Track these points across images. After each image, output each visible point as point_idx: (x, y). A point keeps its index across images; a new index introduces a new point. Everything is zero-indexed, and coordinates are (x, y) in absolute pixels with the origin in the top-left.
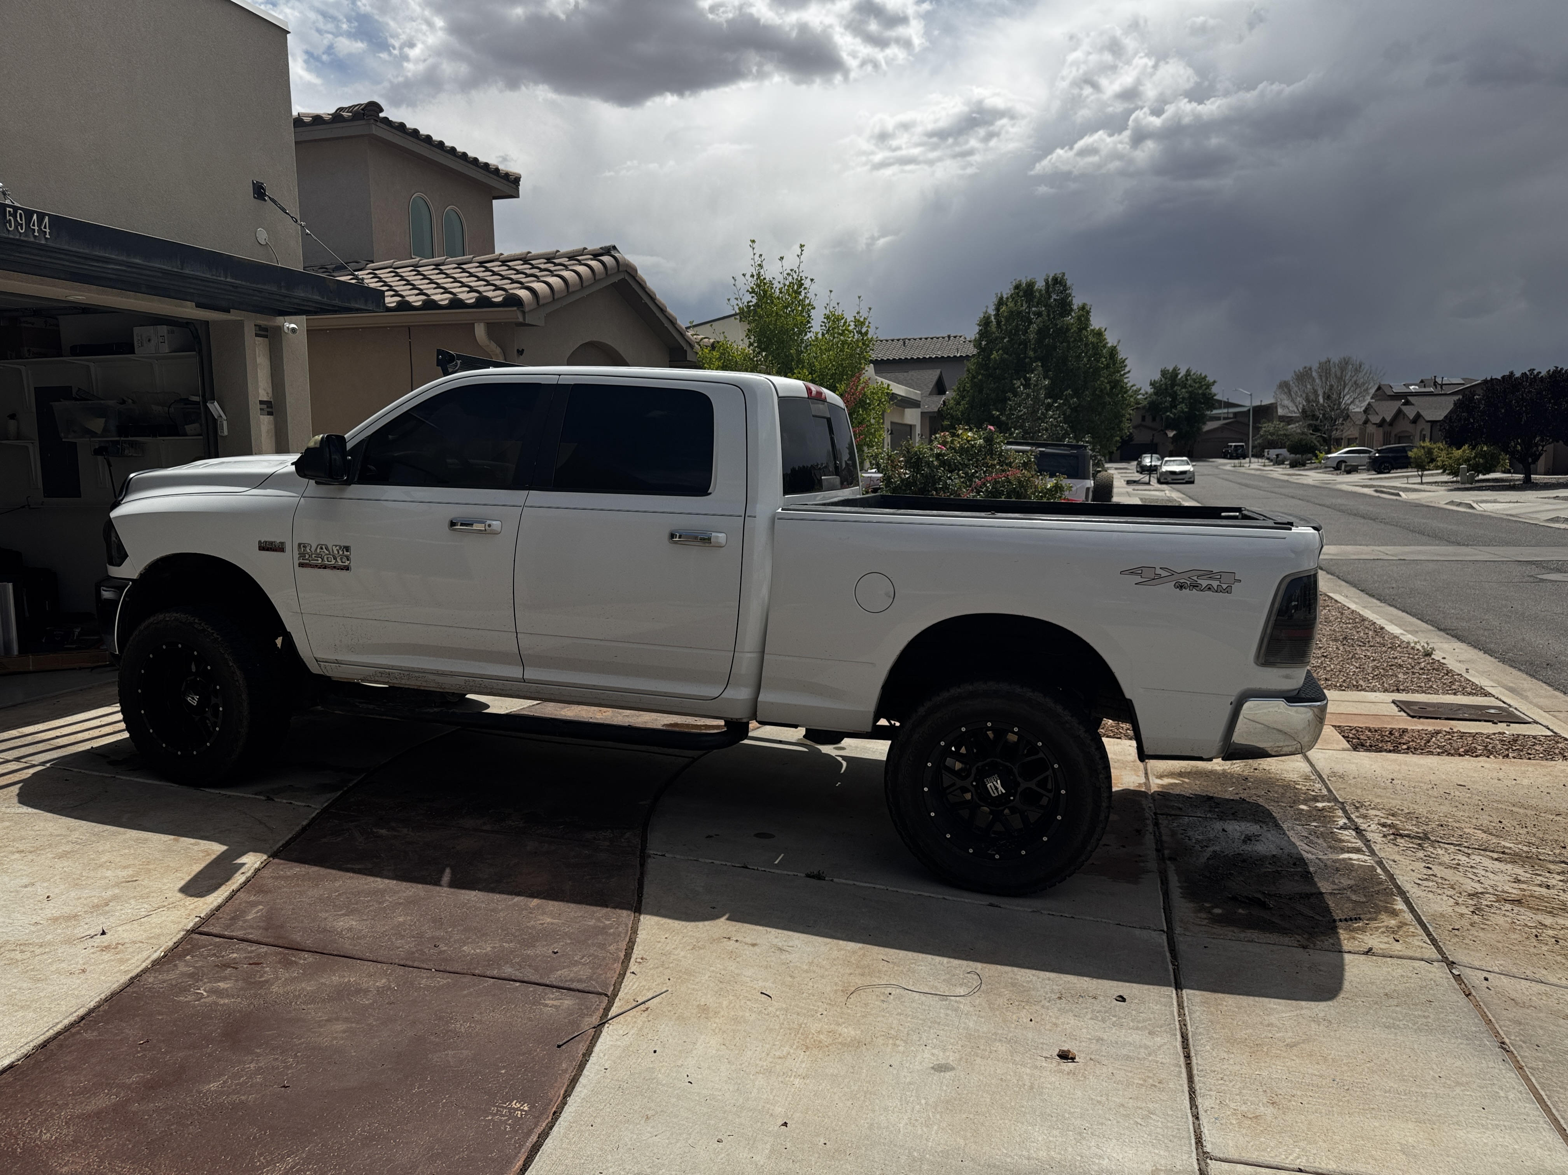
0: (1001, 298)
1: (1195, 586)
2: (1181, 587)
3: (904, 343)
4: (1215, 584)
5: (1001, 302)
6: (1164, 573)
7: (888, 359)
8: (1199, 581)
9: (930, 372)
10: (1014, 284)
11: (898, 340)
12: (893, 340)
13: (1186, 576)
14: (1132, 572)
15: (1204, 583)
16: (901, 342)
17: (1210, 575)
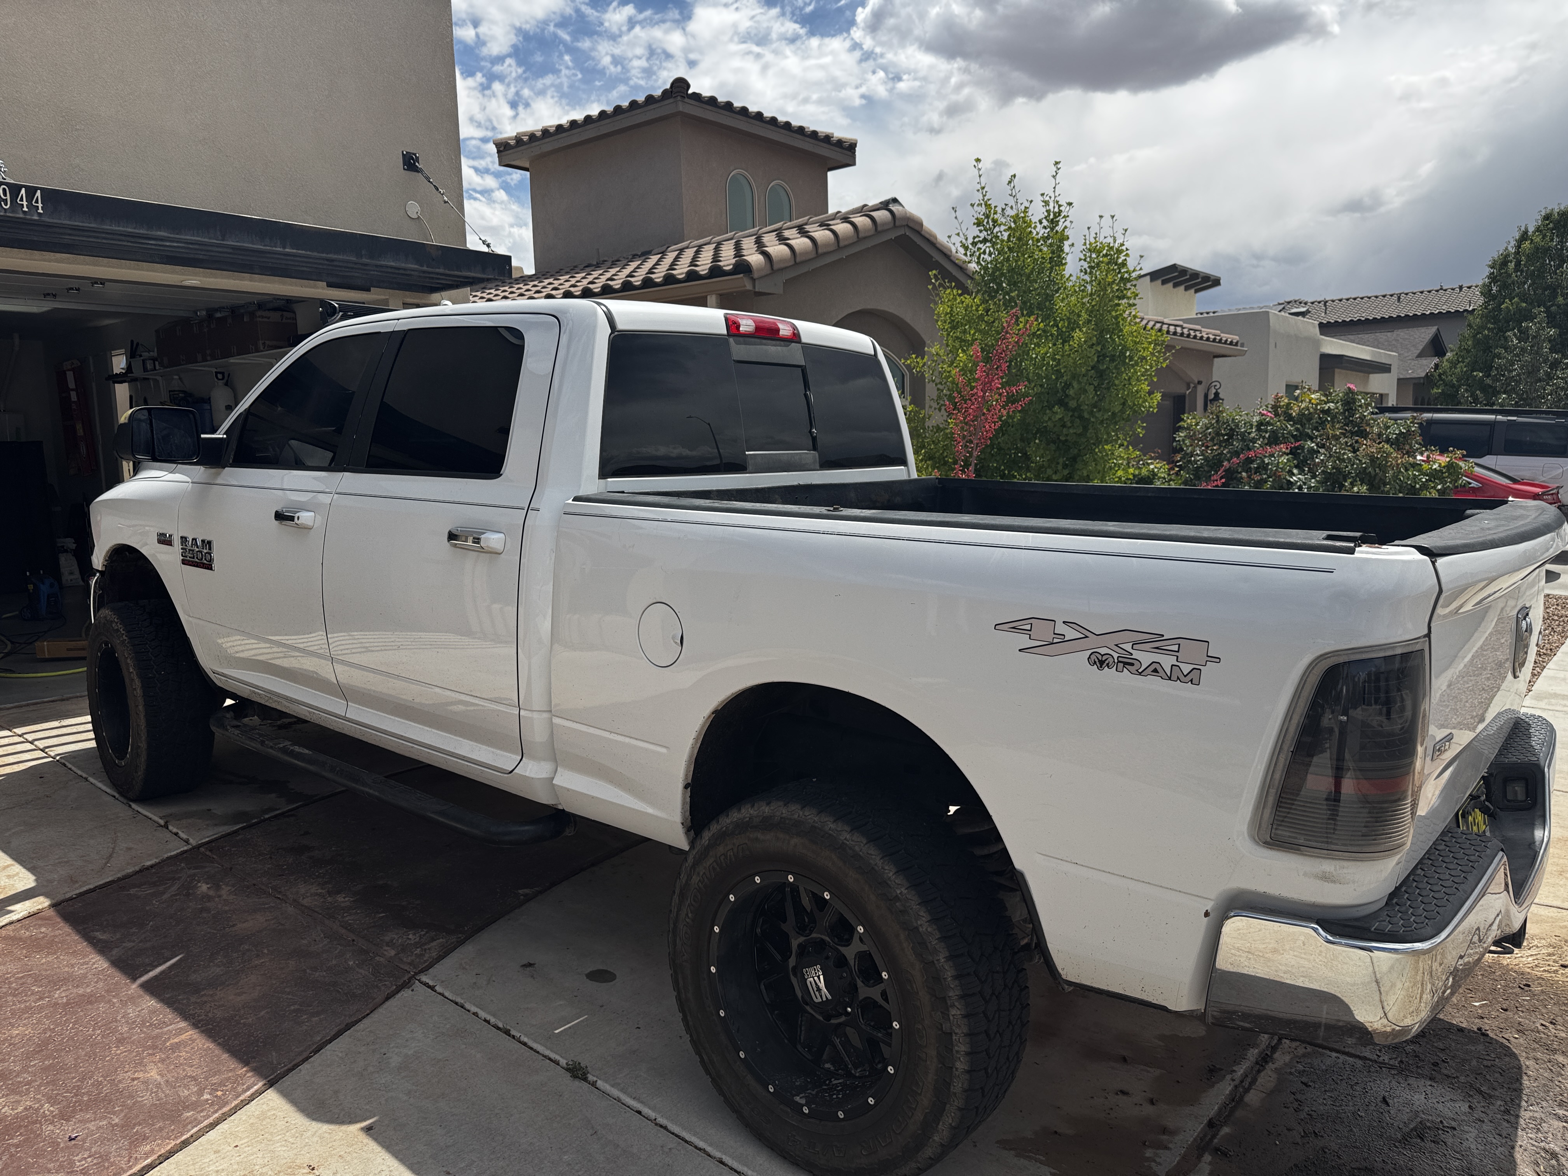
0: (1526, 232)
1: (1127, 663)
2: (1101, 663)
3: (1399, 298)
4: (1167, 662)
5: (1524, 236)
6: (1070, 634)
7: (1375, 319)
8: (1136, 654)
9: (1423, 330)
10: (1543, 214)
11: (1392, 296)
12: (1384, 296)
13: (1111, 640)
14: (1014, 627)
15: (1145, 658)
16: (1395, 298)
17: (1157, 642)
